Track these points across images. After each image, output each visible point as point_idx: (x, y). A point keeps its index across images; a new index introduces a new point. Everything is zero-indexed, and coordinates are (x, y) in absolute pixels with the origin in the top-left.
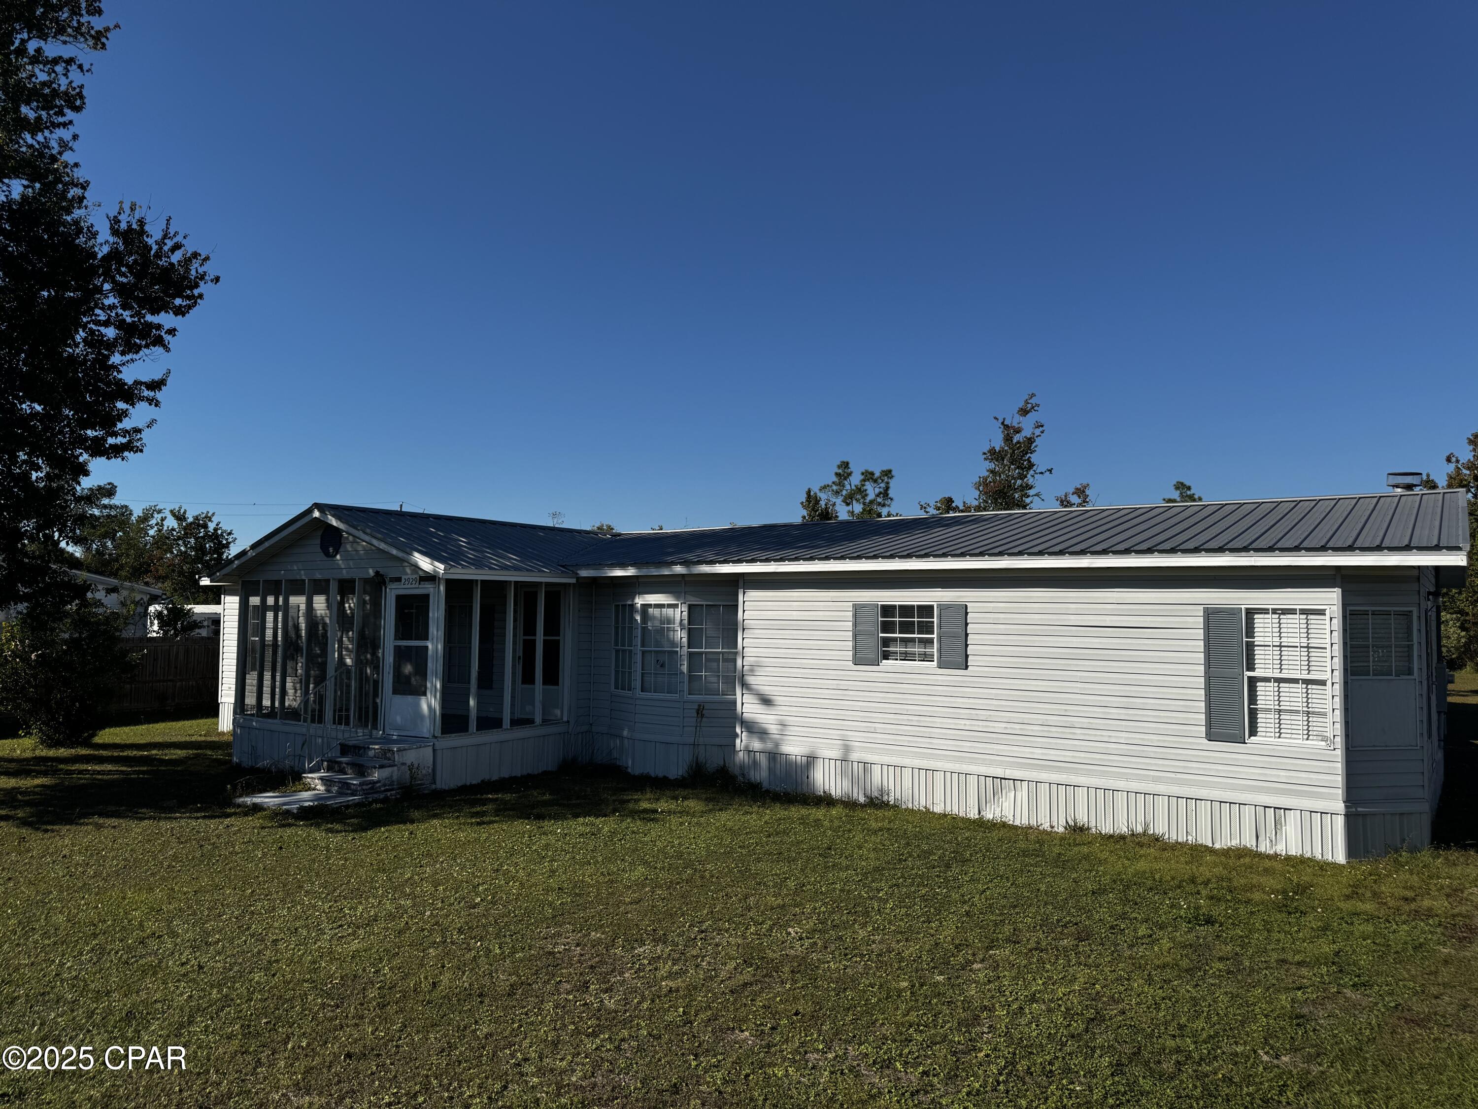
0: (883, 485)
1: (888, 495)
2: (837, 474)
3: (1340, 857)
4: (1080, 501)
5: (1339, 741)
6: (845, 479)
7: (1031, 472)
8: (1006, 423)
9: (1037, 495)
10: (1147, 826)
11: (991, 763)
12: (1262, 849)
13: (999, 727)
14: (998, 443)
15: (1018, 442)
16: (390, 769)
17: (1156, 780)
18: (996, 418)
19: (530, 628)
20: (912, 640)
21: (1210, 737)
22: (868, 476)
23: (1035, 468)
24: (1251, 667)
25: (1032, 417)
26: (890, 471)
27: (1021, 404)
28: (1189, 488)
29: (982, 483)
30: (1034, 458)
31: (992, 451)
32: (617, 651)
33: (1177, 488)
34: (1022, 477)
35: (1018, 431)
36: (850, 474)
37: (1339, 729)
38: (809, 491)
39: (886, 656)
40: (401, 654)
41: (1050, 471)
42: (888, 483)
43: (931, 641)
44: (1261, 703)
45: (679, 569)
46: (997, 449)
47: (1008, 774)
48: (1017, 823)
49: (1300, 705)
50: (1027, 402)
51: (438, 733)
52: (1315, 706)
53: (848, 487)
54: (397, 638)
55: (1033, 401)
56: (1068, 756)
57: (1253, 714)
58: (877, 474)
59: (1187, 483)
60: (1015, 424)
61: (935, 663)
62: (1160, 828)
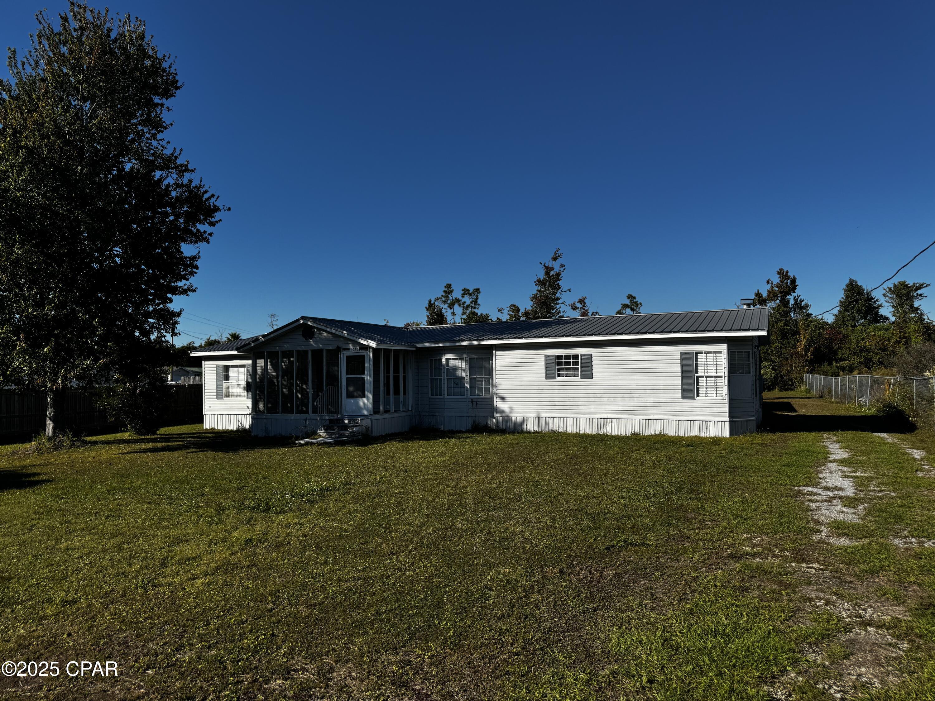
0: (474, 297)
1: (477, 302)
2: (445, 292)
3: (728, 435)
4: (581, 306)
5: (727, 397)
6: (449, 293)
7: (560, 291)
8: (546, 265)
9: (563, 303)
10: (661, 431)
11: (602, 414)
12: (702, 435)
13: (605, 400)
14: (542, 276)
15: (553, 275)
16: (358, 427)
17: (664, 415)
18: (541, 263)
19: (387, 371)
20: (570, 369)
21: (683, 398)
22: (466, 292)
23: (561, 289)
24: (697, 373)
25: (559, 261)
26: (479, 289)
27: (552, 255)
28: (635, 298)
29: (534, 298)
30: (561, 283)
31: (539, 281)
32: (431, 379)
33: (628, 298)
34: (555, 293)
35: (553, 269)
36: (452, 291)
37: (727, 392)
38: (430, 301)
39: (559, 375)
40: (349, 382)
41: (570, 290)
42: (477, 296)
43: (577, 369)
44: (701, 385)
45: (465, 343)
46: (542, 279)
47: (609, 417)
48: (613, 434)
49: (714, 385)
50: (556, 253)
51: (372, 413)
52: (719, 385)
53: (451, 298)
54: (347, 374)
55: (559, 252)
56: (632, 408)
57: (698, 389)
58: (471, 291)
59: (634, 295)
60: (551, 266)
61: (580, 377)
62: (666, 432)
